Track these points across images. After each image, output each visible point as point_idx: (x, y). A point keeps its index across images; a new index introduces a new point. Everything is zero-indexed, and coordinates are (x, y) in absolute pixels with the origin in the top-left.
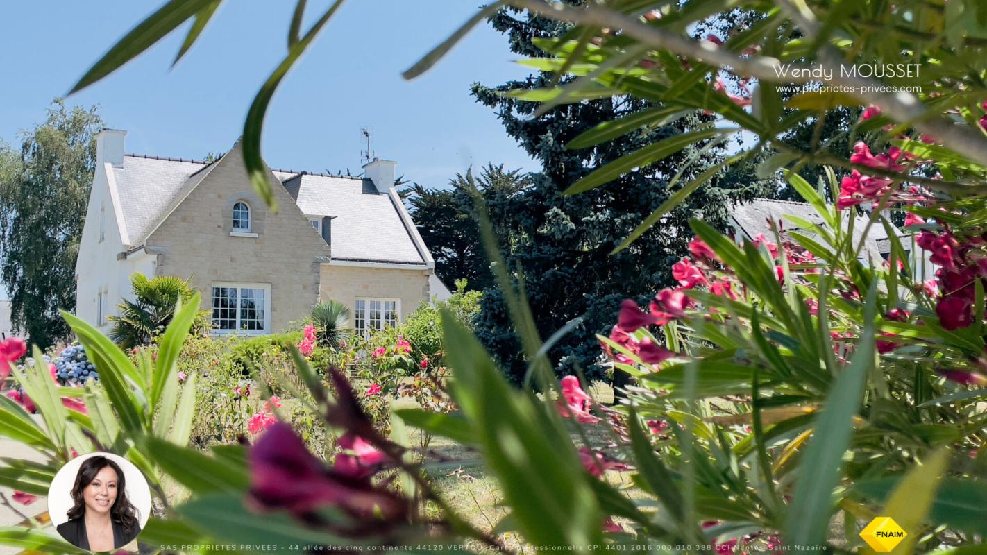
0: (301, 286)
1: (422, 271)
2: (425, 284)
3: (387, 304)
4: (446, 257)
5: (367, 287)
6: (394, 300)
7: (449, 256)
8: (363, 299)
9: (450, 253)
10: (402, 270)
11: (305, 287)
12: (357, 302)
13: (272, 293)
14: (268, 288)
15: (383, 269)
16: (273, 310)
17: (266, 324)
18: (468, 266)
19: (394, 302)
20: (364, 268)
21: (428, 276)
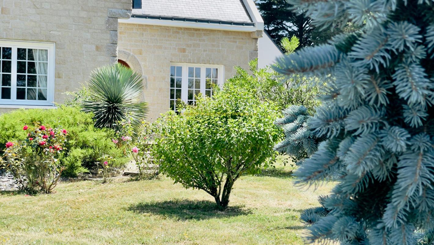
0: (94, 47)
1: (250, 33)
2: (253, 48)
3: (208, 70)
4: (287, 30)
5: (184, 50)
6: (216, 66)
7: (290, 30)
8: (179, 65)
9: (290, 27)
10: (226, 32)
11: (97, 48)
12: (173, 68)
13: (57, 54)
14: (51, 48)
15: (203, 30)
16: (58, 76)
17: (50, 94)
18: (307, 38)
19: (217, 69)
20: (180, 28)
21: (256, 39)
